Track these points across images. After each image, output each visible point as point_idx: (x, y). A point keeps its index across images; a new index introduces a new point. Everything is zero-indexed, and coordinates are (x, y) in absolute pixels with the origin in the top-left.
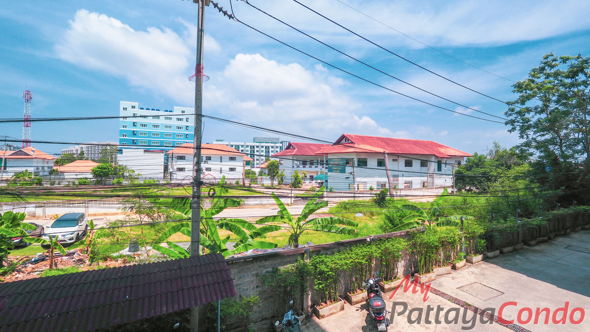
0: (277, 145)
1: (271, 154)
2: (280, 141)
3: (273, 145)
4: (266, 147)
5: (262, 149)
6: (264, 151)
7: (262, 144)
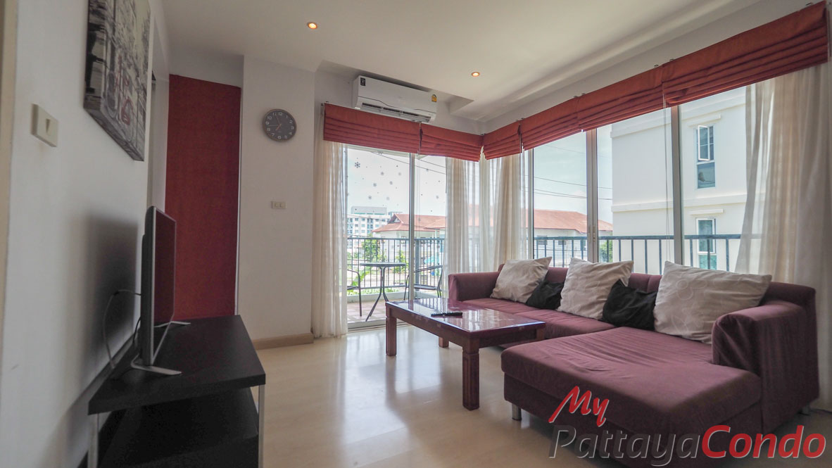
0: (383, 217)
1: (375, 228)
2: (388, 211)
3: (378, 217)
4: (368, 219)
5: (363, 229)
6: (366, 226)
7: (363, 216)
